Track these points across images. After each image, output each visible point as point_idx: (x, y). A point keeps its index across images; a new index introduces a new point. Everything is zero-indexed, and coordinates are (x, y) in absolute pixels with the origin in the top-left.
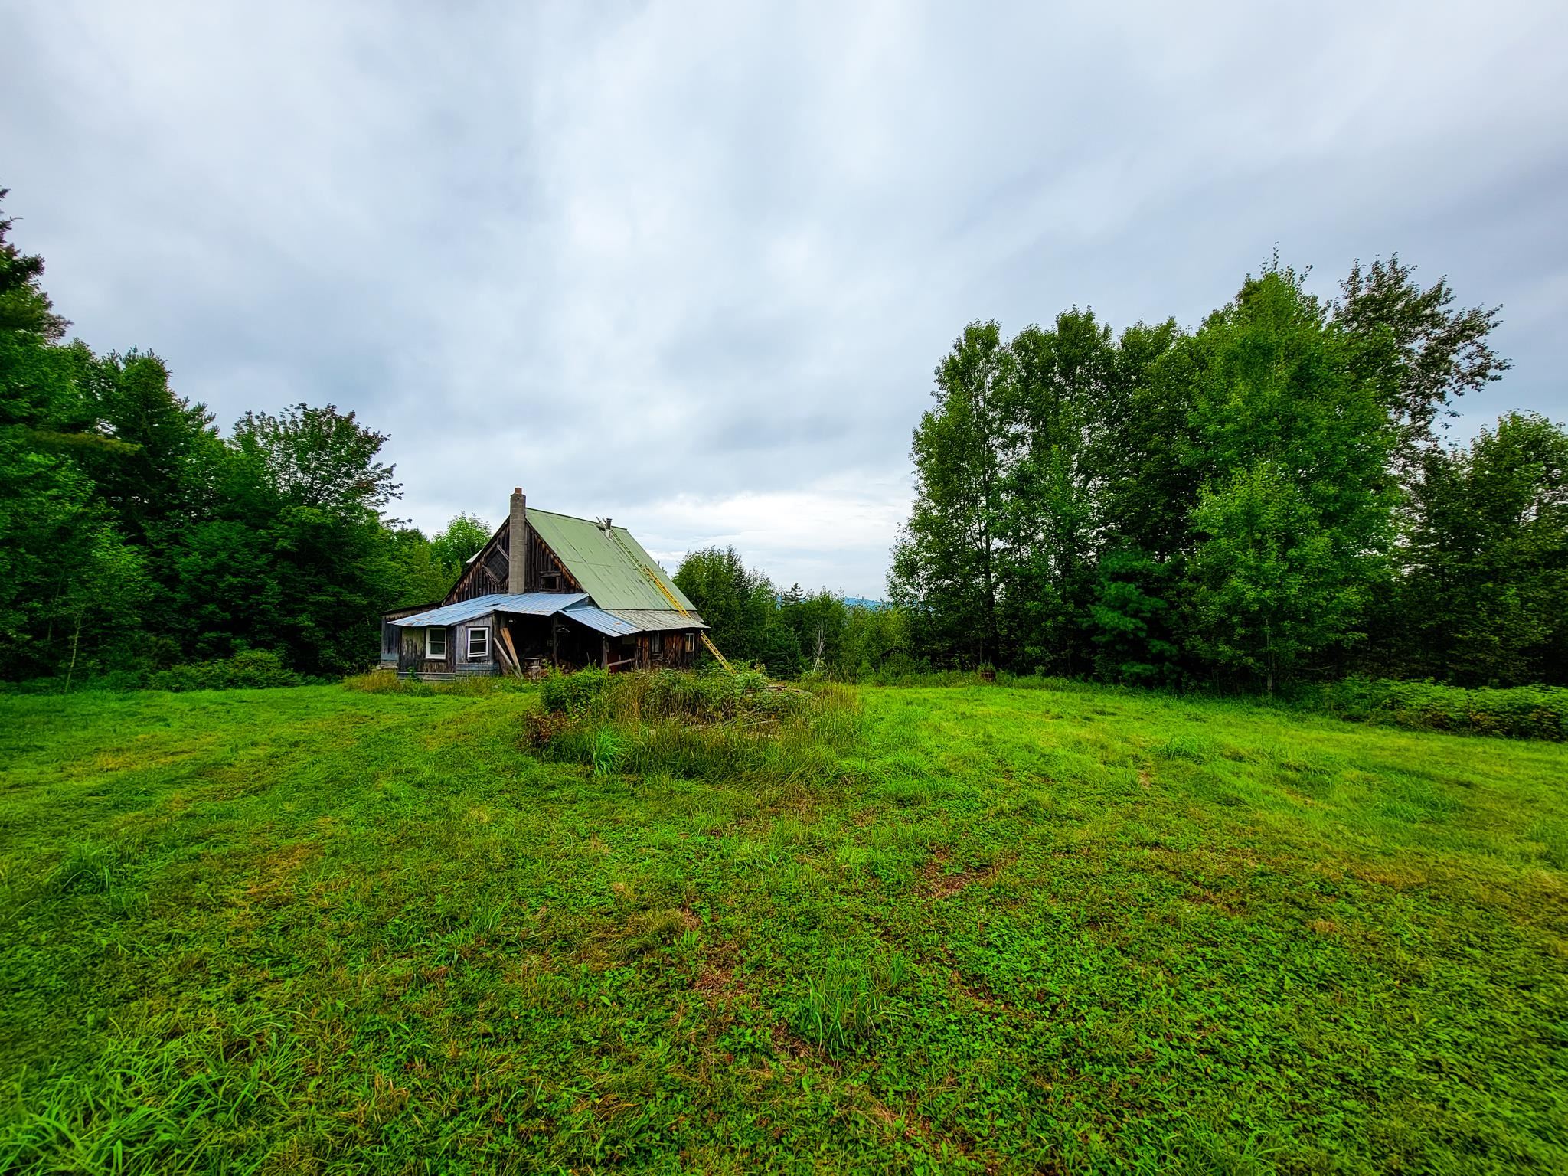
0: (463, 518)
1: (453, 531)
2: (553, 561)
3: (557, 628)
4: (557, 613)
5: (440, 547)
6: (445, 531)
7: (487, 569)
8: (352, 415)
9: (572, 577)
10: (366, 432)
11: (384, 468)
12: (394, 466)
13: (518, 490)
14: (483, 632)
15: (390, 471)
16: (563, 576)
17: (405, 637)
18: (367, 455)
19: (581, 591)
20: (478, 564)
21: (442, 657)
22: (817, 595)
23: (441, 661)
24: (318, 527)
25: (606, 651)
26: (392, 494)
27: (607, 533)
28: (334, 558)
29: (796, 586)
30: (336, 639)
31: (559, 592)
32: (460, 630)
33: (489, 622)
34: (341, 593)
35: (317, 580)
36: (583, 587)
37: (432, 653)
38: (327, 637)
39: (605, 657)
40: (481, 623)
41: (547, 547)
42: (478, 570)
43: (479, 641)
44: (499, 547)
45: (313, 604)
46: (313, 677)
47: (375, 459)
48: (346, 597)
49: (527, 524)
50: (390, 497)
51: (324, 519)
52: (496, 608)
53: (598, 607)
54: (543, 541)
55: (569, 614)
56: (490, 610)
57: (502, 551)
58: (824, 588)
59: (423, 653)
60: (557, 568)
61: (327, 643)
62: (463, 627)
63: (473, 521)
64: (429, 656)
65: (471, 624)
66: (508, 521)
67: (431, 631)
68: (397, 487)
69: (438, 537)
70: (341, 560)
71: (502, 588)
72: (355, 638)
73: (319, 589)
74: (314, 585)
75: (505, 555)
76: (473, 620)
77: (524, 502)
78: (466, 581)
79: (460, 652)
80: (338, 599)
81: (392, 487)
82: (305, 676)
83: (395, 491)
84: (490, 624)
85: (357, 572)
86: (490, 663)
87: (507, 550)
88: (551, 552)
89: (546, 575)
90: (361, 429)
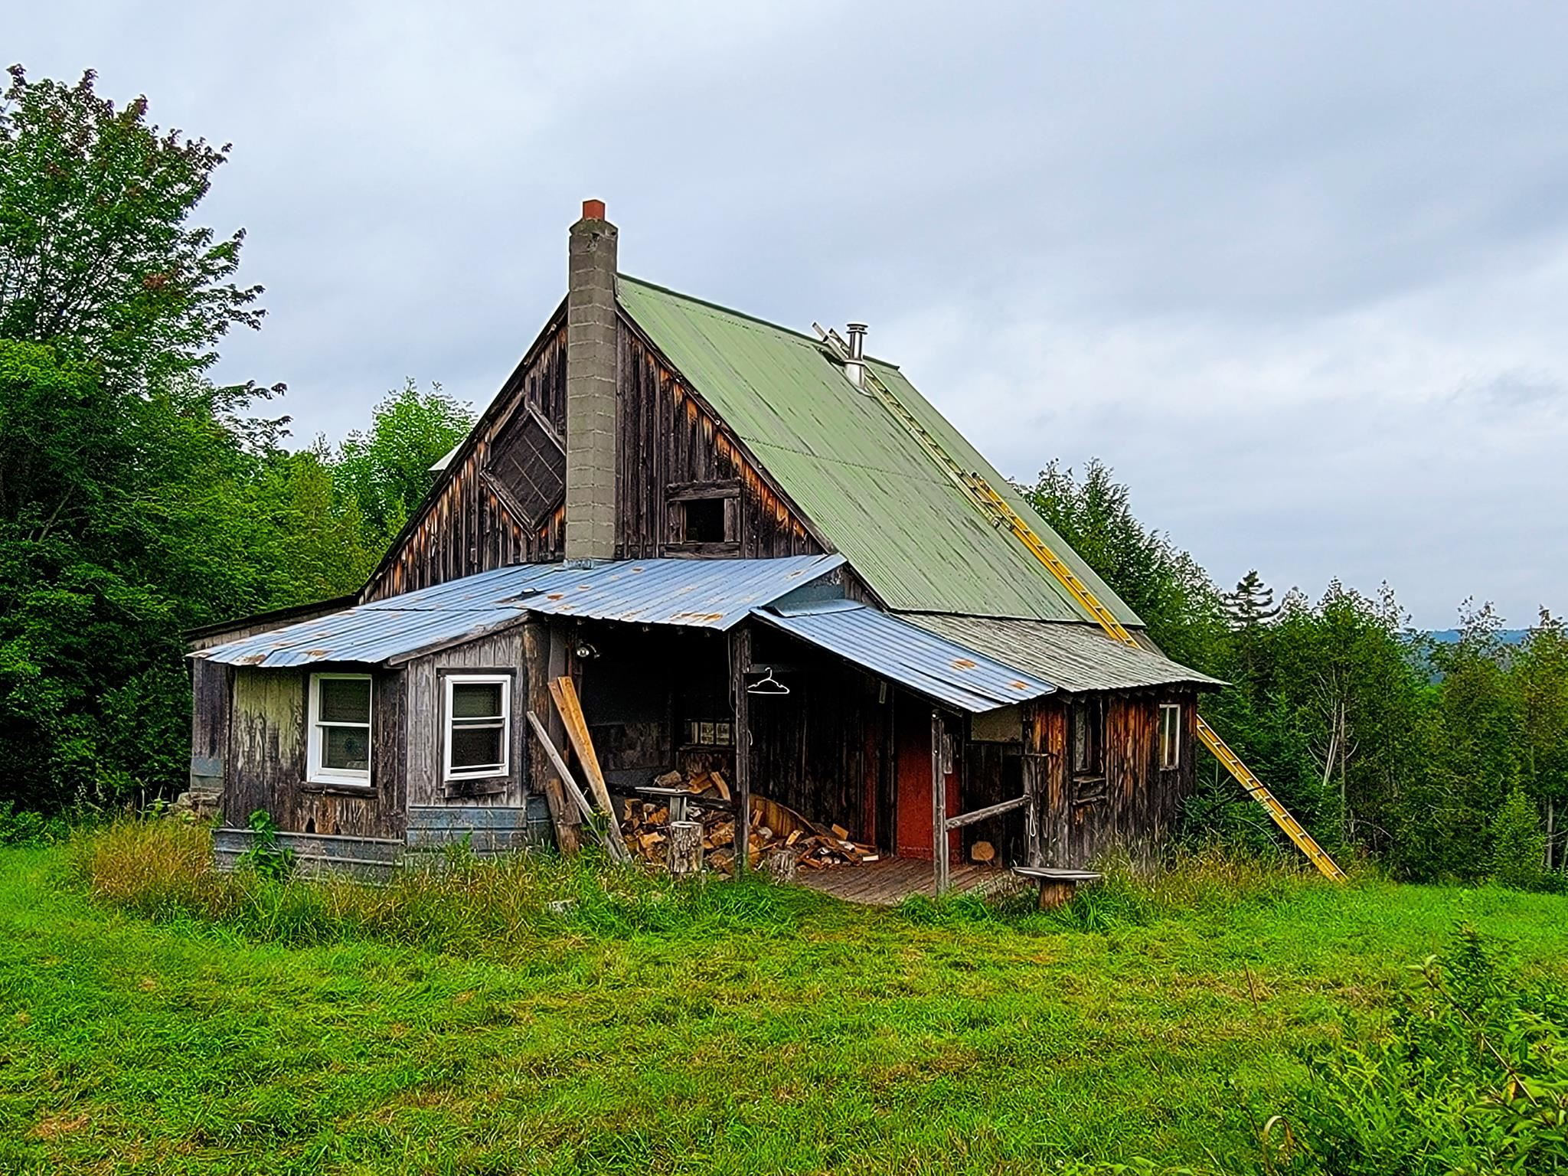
0: (411, 395)
1: (386, 429)
2: (709, 446)
3: (750, 678)
4: (751, 622)
5: (357, 470)
6: (366, 430)
7: (496, 485)
8: (140, 106)
9: (781, 497)
10: (170, 144)
11: (217, 241)
12: (240, 234)
13: (594, 209)
14: (496, 688)
15: (228, 251)
16: (746, 497)
17: (242, 705)
18: (174, 210)
19: (816, 547)
20: (468, 468)
21: (360, 779)
22: (1314, 604)
23: (357, 793)
24: (50, 397)
25: (942, 767)
26: (236, 315)
27: (853, 372)
28: (92, 488)
29: (1251, 579)
30: (95, 709)
31: (733, 552)
32: (419, 679)
33: (511, 653)
34: (104, 582)
35: (44, 547)
36: (825, 531)
37: (329, 762)
38: (72, 706)
39: (940, 790)
40: (487, 657)
41: (691, 395)
42: (466, 490)
43: (480, 722)
44: (533, 409)
45: (39, 612)
46: (31, 818)
47: (191, 221)
48: (118, 593)
49: (622, 321)
50: (233, 324)
51: (59, 375)
52: (532, 604)
53: (879, 605)
54: (677, 378)
55: (792, 622)
56: (516, 611)
57: (542, 420)
58: (1336, 584)
59: (300, 762)
60: (725, 468)
61: (74, 721)
62: (427, 671)
63: (434, 404)
64: (317, 773)
65: (456, 661)
66: (560, 317)
67: (325, 685)
68: (248, 297)
69: (351, 448)
70: (109, 495)
71: (543, 545)
72: (144, 710)
73: (51, 571)
74: (38, 562)
75: (551, 433)
76: (458, 646)
77: (612, 249)
78: (431, 525)
79: (418, 763)
80: (99, 599)
81: (237, 297)
82: (15, 811)
83: (245, 307)
84: (516, 663)
85: (149, 529)
86: (517, 802)
87: (557, 412)
88: (705, 411)
89: (689, 495)
90: (162, 134)
